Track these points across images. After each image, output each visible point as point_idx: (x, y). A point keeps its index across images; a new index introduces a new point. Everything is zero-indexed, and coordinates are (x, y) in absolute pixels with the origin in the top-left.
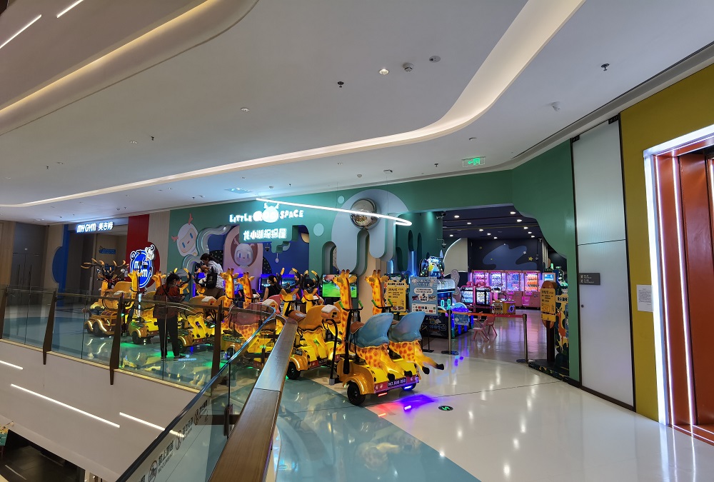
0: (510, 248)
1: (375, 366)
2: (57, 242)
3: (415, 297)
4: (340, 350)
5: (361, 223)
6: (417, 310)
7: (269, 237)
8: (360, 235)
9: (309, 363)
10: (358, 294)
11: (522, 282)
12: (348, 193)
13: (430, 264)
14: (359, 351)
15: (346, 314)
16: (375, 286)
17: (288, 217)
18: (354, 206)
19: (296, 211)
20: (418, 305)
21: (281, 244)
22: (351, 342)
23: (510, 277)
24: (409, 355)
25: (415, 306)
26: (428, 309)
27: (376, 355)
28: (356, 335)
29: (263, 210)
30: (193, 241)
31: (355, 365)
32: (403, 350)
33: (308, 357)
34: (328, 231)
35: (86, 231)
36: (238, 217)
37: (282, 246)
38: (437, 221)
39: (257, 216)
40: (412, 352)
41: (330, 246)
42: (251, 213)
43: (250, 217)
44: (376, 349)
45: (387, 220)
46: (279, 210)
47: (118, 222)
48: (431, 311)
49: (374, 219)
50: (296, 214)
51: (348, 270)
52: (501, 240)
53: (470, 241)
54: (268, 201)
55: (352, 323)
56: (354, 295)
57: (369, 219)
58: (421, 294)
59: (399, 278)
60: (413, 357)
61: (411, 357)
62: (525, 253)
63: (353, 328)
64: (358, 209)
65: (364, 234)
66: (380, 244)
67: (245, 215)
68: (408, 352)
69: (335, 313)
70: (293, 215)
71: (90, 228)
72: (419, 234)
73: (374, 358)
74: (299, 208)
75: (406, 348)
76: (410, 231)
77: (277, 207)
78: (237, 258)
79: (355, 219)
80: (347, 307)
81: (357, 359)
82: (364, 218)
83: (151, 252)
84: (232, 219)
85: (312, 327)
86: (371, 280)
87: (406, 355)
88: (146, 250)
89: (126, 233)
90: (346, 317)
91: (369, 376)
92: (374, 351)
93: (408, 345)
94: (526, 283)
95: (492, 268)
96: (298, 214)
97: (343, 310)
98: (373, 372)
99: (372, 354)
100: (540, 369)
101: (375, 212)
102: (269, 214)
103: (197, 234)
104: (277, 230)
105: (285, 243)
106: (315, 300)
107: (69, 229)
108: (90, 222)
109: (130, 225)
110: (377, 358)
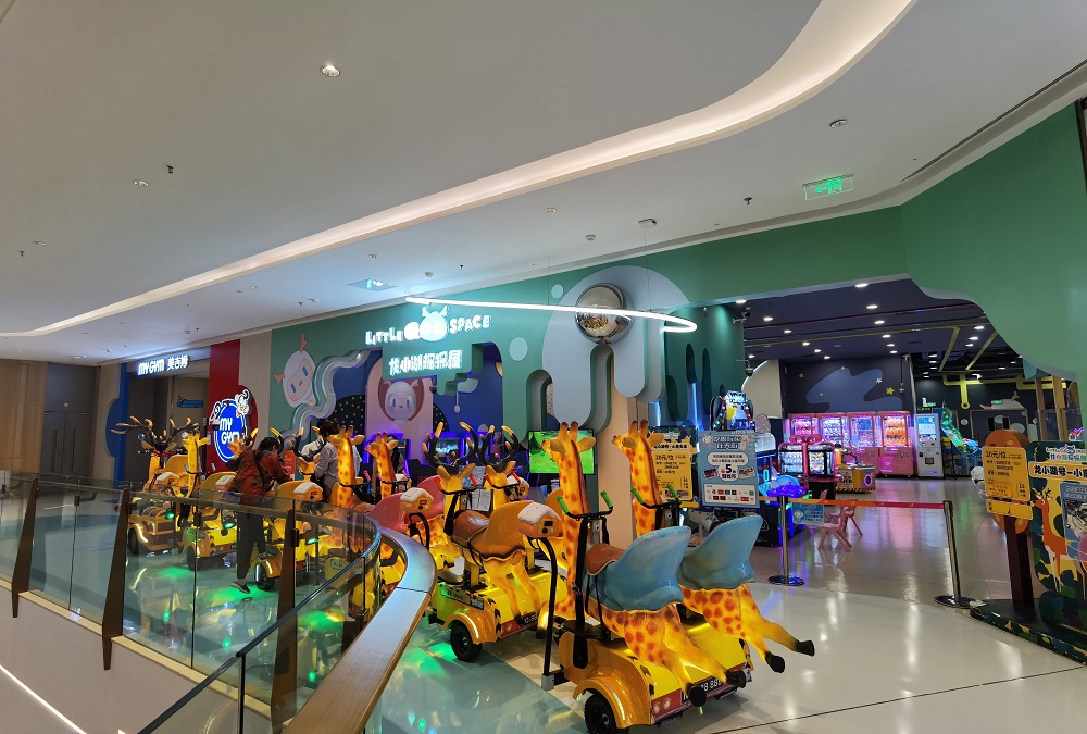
0: (853, 374)
1: (651, 659)
2: (111, 392)
3: (710, 472)
4: (564, 609)
5: (596, 332)
6: (716, 498)
7: (432, 368)
8: (595, 355)
9: (499, 627)
10: (596, 467)
11: (878, 431)
12: (568, 279)
13: (729, 405)
14: (609, 617)
15: (574, 526)
16: (636, 458)
17: (463, 328)
18: (582, 299)
19: (478, 318)
20: (717, 487)
21: (453, 377)
22: (589, 591)
23: (855, 425)
24: (728, 621)
25: (711, 489)
26: (739, 496)
27: (652, 631)
28: (600, 580)
29: (420, 319)
30: (308, 381)
31: (601, 649)
32: (712, 607)
33: (497, 613)
34: (536, 351)
35: (151, 372)
36: (379, 334)
37: (456, 381)
38: (734, 328)
39: (412, 332)
40: (735, 613)
41: (540, 379)
42: (400, 326)
43: (399, 333)
44: (652, 616)
45: (647, 321)
46: (448, 319)
47: (196, 354)
48: (745, 499)
49: (621, 322)
50: (477, 324)
51: (574, 424)
52: (838, 360)
53: (783, 364)
54: (427, 302)
55: (589, 546)
56: (588, 469)
57: (612, 322)
58: (722, 466)
59: (677, 435)
60: (739, 627)
61: (734, 625)
62: (879, 381)
63: (592, 561)
64: (589, 305)
65: (603, 353)
66: (635, 370)
67: (391, 330)
68: (726, 614)
69: (548, 524)
70: (472, 324)
71: (155, 367)
72: (705, 350)
73: (648, 638)
74: (483, 311)
75: (721, 605)
76: (689, 345)
77: (444, 313)
78: (390, 408)
79: (584, 322)
80: (575, 507)
81: (605, 636)
82: (601, 321)
83: (244, 402)
84: (371, 340)
85: (504, 549)
86: (627, 443)
87: (720, 621)
88: (236, 400)
89: (208, 374)
90: (575, 532)
91: (634, 678)
92: (646, 621)
93: (726, 597)
94: (885, 433)
95: (822, 409)
96: (481, 322)
97: (566, 517)
98: (646, 671)
99: (643, 630)
100: (1009, 626)
101: (623, 306)
102: (431, 327)
103: (314, 367)
104: (445, 353)
105: (461, 376)
106: (511, 486)
107: (127, 369)
108: (156, 358)
109: (212, 360)
110: (656, 639)
